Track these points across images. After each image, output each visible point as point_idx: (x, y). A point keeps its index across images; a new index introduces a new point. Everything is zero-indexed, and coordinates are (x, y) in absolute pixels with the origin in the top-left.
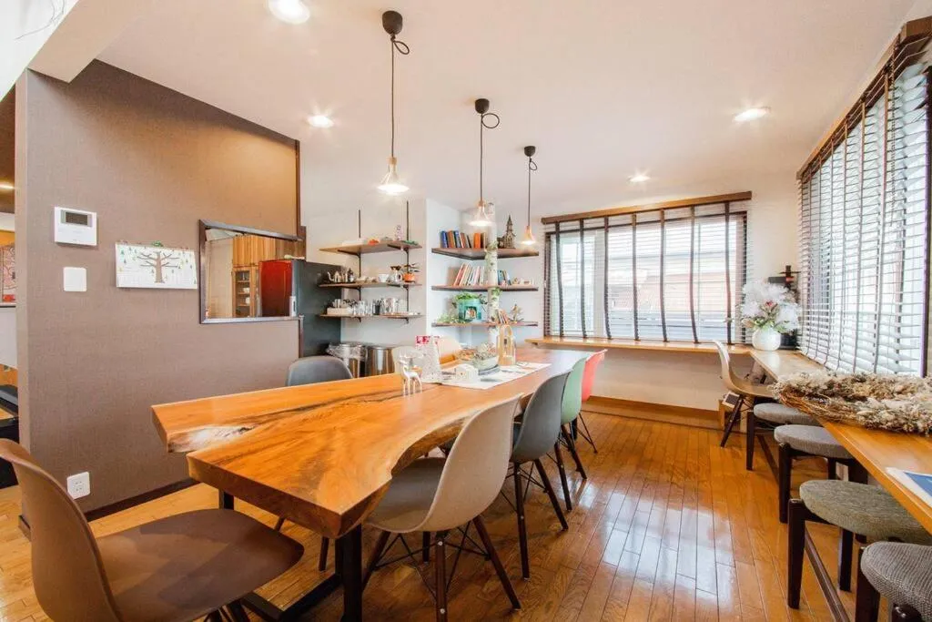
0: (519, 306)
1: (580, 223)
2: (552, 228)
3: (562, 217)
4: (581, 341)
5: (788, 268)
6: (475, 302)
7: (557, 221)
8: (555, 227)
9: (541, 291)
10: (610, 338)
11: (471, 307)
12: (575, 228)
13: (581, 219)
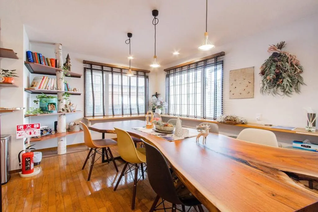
0: (72, 103)
1: (102, 68)
2: (88, 66)
3: (94, 62)
4: (102, 118)
5: (156, 93)
6: (54, 100)
7: (91, 64)
8: (90, 66)
9: (82, 95)
10: (114, 115)
11: (51, 104)
12: (99, 69)
13: (102, 66)
